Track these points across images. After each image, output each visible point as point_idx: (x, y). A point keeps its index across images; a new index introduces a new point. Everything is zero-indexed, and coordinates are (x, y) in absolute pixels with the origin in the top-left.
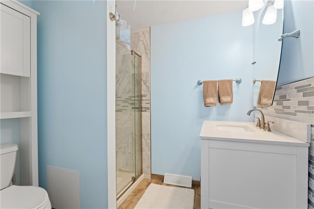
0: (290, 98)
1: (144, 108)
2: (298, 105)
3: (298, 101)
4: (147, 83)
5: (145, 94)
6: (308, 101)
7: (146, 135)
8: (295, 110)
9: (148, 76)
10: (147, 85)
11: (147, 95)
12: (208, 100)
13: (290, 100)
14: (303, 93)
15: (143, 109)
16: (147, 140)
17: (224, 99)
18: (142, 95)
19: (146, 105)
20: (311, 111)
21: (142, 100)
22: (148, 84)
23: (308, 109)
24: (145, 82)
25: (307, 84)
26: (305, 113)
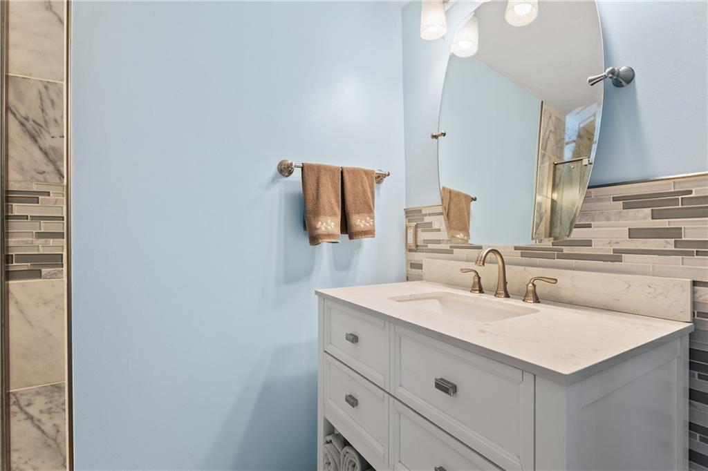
0: (592, 221)
1: (23, 258)
2: (629, 238)
3: (629, 229)
4: (47, 136)
5: (35, 188)
6: (681, 228)
7: (38, 393)
8: (614, 250)
9: (52, 102)
10: (47, 142)
11: (48, 194)
12: (322, 224)
13: (591, 227)
14: (652, 210)
15: (15, 266)
16: (44, 418)
17: (358, 222)
18: (8, 192)
19: (41, 241)
20: (693, 252)
21: (8, 217)
22: (55, 143)
23: (675, 247)
24: (29, 125)
25: (672, 190)
26: (659, 255)
